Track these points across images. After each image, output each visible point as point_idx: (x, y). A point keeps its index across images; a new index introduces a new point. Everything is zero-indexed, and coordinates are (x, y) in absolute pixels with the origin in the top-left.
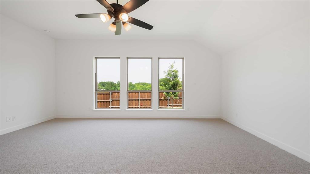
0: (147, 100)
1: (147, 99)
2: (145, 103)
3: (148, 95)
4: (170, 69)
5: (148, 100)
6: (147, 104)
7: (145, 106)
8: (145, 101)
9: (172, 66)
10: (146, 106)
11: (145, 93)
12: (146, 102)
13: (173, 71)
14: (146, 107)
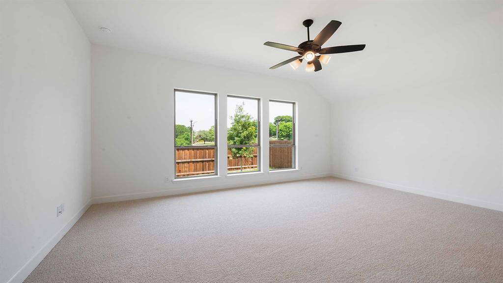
0: (189, 162)
1: (189, 160)
2: (185, 167)
3: (190, 154)
4: (238, 114)
5: (191, 162)
6: (189, 169)
7: (185, 173)
8: (186, 165)
9: (240, 109)
10: (188, 173)
11: (186, 151)
12: (188, 165)
13: (243, 117)
14: (188, 175)
